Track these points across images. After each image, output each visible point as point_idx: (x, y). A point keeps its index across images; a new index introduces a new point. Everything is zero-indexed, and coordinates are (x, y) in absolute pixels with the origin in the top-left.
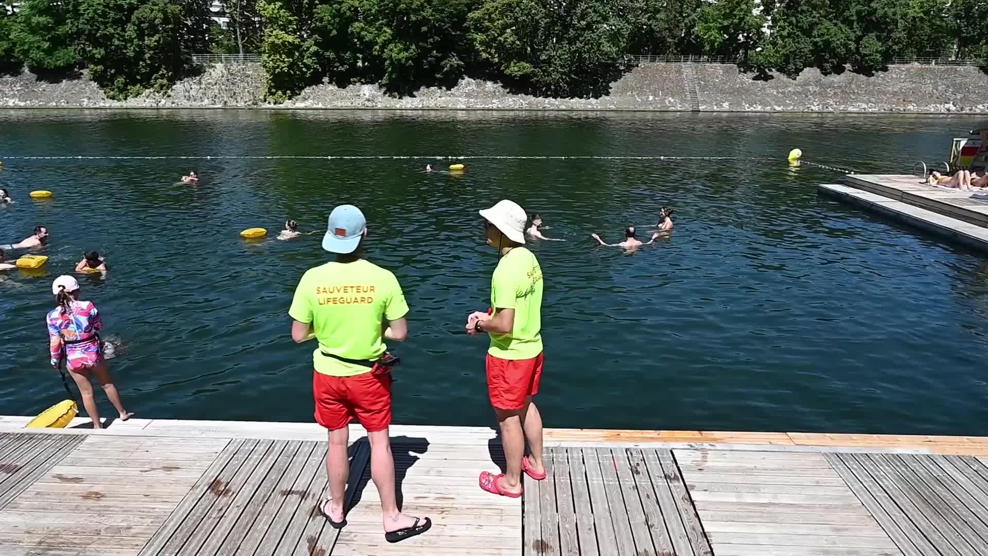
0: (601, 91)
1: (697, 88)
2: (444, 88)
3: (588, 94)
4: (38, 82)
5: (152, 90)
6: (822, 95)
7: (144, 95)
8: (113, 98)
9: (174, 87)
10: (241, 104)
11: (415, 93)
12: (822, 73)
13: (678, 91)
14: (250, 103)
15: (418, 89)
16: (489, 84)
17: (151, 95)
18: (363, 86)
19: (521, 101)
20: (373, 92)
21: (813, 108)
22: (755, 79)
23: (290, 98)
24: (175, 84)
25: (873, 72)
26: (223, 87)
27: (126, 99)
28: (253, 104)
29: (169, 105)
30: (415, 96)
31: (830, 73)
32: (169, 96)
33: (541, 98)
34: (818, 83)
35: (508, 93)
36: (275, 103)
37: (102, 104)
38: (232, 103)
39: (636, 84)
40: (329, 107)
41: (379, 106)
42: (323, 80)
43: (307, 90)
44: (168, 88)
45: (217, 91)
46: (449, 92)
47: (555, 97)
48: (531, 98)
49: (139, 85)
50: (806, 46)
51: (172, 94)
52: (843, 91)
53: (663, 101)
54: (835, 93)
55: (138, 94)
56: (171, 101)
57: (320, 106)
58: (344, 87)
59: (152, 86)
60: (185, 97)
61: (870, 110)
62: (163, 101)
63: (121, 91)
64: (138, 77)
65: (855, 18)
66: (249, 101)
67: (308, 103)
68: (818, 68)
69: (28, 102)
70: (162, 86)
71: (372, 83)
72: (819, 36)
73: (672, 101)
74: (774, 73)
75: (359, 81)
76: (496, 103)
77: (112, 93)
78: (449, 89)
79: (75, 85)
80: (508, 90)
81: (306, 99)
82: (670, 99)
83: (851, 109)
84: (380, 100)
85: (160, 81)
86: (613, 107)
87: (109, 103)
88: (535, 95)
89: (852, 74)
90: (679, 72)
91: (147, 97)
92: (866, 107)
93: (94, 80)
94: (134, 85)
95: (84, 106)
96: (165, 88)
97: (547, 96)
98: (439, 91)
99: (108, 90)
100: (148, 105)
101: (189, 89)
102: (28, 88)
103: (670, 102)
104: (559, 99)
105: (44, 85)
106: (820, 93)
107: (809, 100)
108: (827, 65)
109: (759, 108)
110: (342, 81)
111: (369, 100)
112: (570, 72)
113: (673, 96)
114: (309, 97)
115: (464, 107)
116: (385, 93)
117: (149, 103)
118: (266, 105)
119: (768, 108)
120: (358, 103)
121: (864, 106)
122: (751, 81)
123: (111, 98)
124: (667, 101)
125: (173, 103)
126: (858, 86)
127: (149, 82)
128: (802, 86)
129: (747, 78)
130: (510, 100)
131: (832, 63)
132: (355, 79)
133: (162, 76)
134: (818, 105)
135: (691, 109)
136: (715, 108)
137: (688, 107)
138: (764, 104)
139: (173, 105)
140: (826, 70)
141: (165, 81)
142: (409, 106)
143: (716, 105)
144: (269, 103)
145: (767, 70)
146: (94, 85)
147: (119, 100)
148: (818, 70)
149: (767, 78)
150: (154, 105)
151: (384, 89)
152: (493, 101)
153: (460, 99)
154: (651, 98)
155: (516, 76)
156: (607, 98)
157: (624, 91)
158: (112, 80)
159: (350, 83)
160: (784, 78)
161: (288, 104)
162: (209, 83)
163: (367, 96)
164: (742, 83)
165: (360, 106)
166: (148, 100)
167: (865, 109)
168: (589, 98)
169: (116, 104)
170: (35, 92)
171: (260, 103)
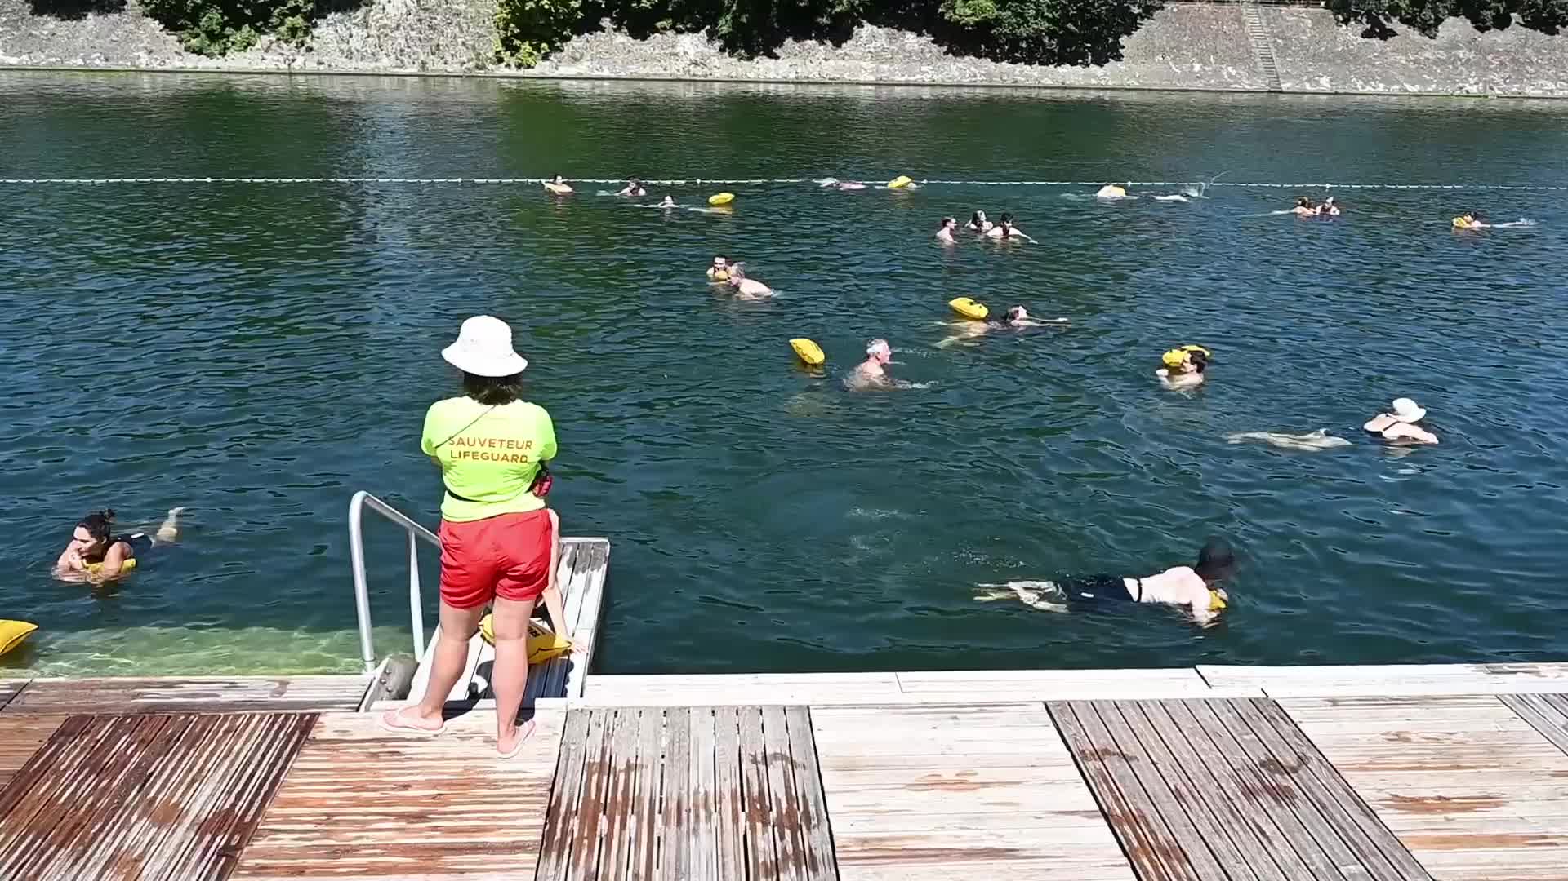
0: (1106, 53)
1: (1273, 50)
2: (829, 43)
3: (1084, 57)
4: (37, 18)
5: (273, 37)
6: (1483, 68)
7: (258, 46)
8: (199, 52)
9: (316, 32)
10: (454, 68)
11: (777, 51)
12: (1477, 28)
13: (1240, 55)
14: (471, 65)
15: (780, 44)
16: (911, 37)
17: (274, 46)
18: (680, 37)
19: (973, 69)
20: (701, 48)
21: (1468, 87)
22: (1367, 34)
23: (546, 57)
24: (315, 26)
25: (1558, 27)
26: (413, 34)
27: (223, 54)
28: (477, 67)
29: (312, 66)
30: (777, 57)
31: (1488, 28)
32: (310, 49)
33: (1005, 65)
34: (1471, 44)
35: (946, 53)
36: (519, 66)
37: (176, 63)
38: (436, 66)
39: (1168, 42)
40: (623, 75)
41: (717, 74)
42: (603, 24)
43: (577, 43)
44: (306, 33)
45: (403, 42)
46: (839, 51)
47: (1029, 63)
48: (987, 64)
49: (246, 28)
51: (315, 45)
52: (1513, 60)
53: (1217, 73)
54: (1502, 63)
55: (248, 45)
56: (316, 58)
57: (606, 73)
58: (644, 38)
59: (274, 28)
60: (342, 51)
61: (1561, 93)
62: (300, 60)
63: (213, 37)
64: (248, 12)
66: (469, 61)
67: (583, 68)
68: (1468, 17)
69: (25, 57)
70: (293, 31)
71: (695, 30)
73: (1234, 73)
74: (1395, 24)
75: (673, 27)
76: (926, 73)
77: (194, 42)
78: (838, 45)
79: (116, 24)
80: (945, 48)
81: (576, 60)
82: (1230, 69)
83: (1529, 91)
84: (717, 63)
85: (289, 21)
86: (1134, 83)
87: (192, 61)
88: (995, 60)
89: (1525, 30)
90: (1238, 20)
91: (266, 51)
92: (1554, 87)
93: (154, 15)
94: (238, 28)
95: (143, 67)
96: (300, 34)
97: (1015, 61)
98: (822, 47)
99: (185, 36)
100: (272, 67)
101: (346, 34)
102: (18, 29)
103: (1229, 74)
104: (1036, 66)
105: (50, 23)
106: (1477, 63)
107: (1461, 74)
108: (1488, 14)
109: (1381, 88)
110: (640, 26)
111: (696, 64)
112: (1067, 18)
113: (1234, 64)
114: (582, 56)
115: (872, 79)
116: (722, 50)
117: (272, 62)
118: (502, 70)
119: (1395, 89)
120: (677, 68)
121: (1551, 86)
122: (1360, 39)
123: (194, 52)
124: (1225, 73)
125: (320, 63)
126: (1538, 51)
127: (266, 24)
128: (1446, 50)
129: (1351, 34)
130: (953, 67)
131: (1497, 10)
132: (664, 23)
133: (295, 11)
134: (1476, 83)
135: (1268, 88)
136: (1308, 87)
137: (1261, 84)
138: (1388, 81)
139: (322, 67)
140: (1484, 21)
141: (298, 20)
142: (771, 76)
143: (1309, 80)
144: (508, 66)
145: (1381, 18)
146: (155, 25)
147: (210, 56)
148: (1468, 22)
149: (1386, 34)
150: (284, 67)
151: (718, 44)
152: (924, 68)
153: (863, 64)
154: (1197, 67)
155: (967, 24)
156: (1119, 64)
157: (1149, 53)
158: (194, 18)
159: (657, 30)
160: (1414, 34)
161: (542, 68)
162: (385, 26)
163: (692, 57)
164: (1346, 43)
165: (680, 75)
166: (268, 57)
167: (1551, 91)
168: (1088, 65)
169: (203, 63)
170: (36, 36)
171: (490, 67)
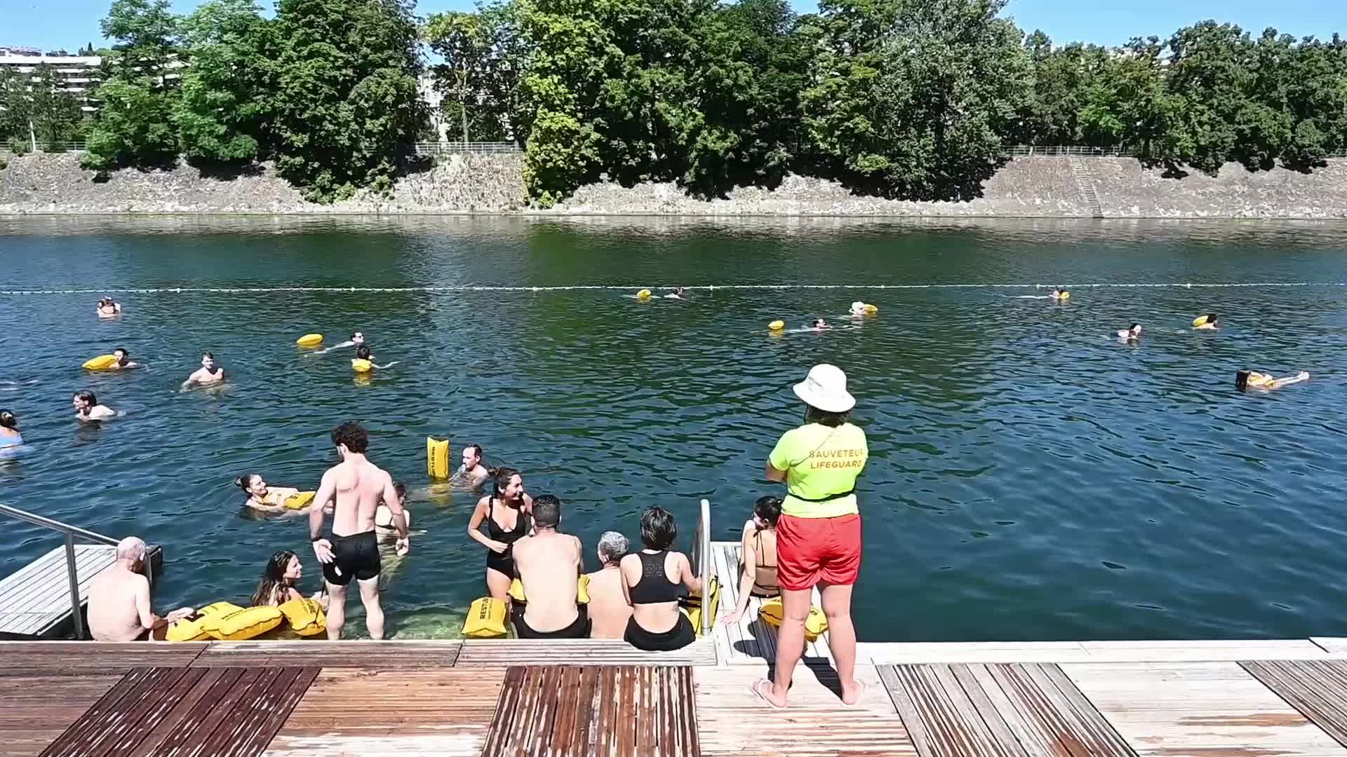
0: (971, 192)
1: (1094, 188)
2: (765, 188)
3: (955, 196)
4: (202, 180)
5: (366, 189)
6: (1252, 197)
7: (356, 196)
8: (314, 201)
9: (396, 186)
10: (494, 209)
11: (727, 194)
12: (1248, 169)
13: (1070, 192)
14: (507, 207)
15: (731, 189)
16: (824, 183)
17: (367, 196)
18: (656, 185)
19: (871, 205)
20: (672, 192)
21: (1244, 213)
22: (1165, 176)
23: (560, 201)
24: (396, 182)
25: (1311, 168)
26: (465, 186)
27: (331, 202)
28: (511, 208)
29: (393, 209)
30: (727, 199)
31: (1257, 169)
32: (392, 198)
33: (895, 201)
34: (1244, 181)
35: (851, 194)
36: (541, 207)
37: (299, 209)
38: (481, 207)
39: (1015, 183)
40: (615, 212)
41: (684, 211)
42: (601, 177)
43: (582, 190)
44: (390, 187)
45: (458, 192)
46: (772, 193)
47: (914, 199)
48: (882, 201)
49: (348, 183)
50: (1229, 135)
51: (396, 195)
52: (1277, 192)
53: (1054, 205)
54: (1269, 194)
55: (349, 195)
56: (397, 204)
57: (603, 211)
58: (631, 187)
59: (367, 184)
60: (415, 199)
61: (1317, 216)
62: (385, 205)
63: (325, 190)
64: (350, 173)
65: (1285, 100)
66: (506, 204)
67: (587, 208)
68: (1240, 162)
69: (193, 206)
70: (381, 185)
71: (668, 181)
72: (1245, 123)
73: (1066, 204)
74: (1186, 167)
75: (651, 178)
76: (838, 208)
77: (311, 194)
78: (771, 189)
79: (258, 183)
80: (851, 191)
81: (581, 202)
82: (1063, 201)
83: (1292, 214)
84: (683, 203)
85: (379, 178)
86: (991, 213)
87: (309, 207)
88: (888, 198)
89: (1285, 170)
90: (1067, 166)
91: (362, 200)
92: (1310, 211)
93: (284, 176)
94: (342, 184)
95: (275, 211)
96: (386, 187)
97: (902, 199)
98: (759, 191)
99: (306, 190)
100: (365, 210)
101: (418, 189)
102: (190, 187)
103: (1063, 206)
104: (919, 202)
105: (211, 182)
106: (1250, 195)
107: (1239, 202)
108: (1255, 159)
109: (1178, 214)
110: (629, 179)
111: (668, 204)
112: (939, 167)
113: (1065, 198)
114: (586, 199)
115: (797, 212)
116: (687, 194)
117: (366, 207)
118: (528, 210)
119: (1189, 214)
120: (654, 207)
121: (1308, 210)
122: (1160, 179)
123: (311, 201)
124: (1059, 205)
125: (399, 207)
126: (1296, 186)
127: (362, 180)
128: (1226, 186)
129: (1154, 175)
130: (856, 204)
131: (1262, 156)
132: (645, 176)
133: (382, 172)
134: (1251, 209)
135: (1092, 215)
136: (1123, 214)
137: (1088, 212)
138: (1184, 209)
139: (400, 210)
140: (1253, 165)
141: (385, 178)
142: (723, 211)
143: (1123, 209)
144: (533, 207)
145: (1176, 164)
146: (285, 183)
147: (323, 204)
148: (1241, 165)
149: (1180, 175)
150: (374, 210)
151: (684, 190)
152: (835, 205)
153: (789, 202)
154: (1038, 201)
155: (866, 173)
156: (981, 201)
157: (1002, 190)
158: (312, 178)
159: (639, 181)
160: (1200, 174)
161: (557, 208)
162: (445, 181)
163: (665, 199)
164: (1149, 182)
165: (657, 211)
166: (363, 204)
167: (1309, 214)
168: (958, 201)
169: (318, 208)
170: (201, 192)
171: (520, 208)
